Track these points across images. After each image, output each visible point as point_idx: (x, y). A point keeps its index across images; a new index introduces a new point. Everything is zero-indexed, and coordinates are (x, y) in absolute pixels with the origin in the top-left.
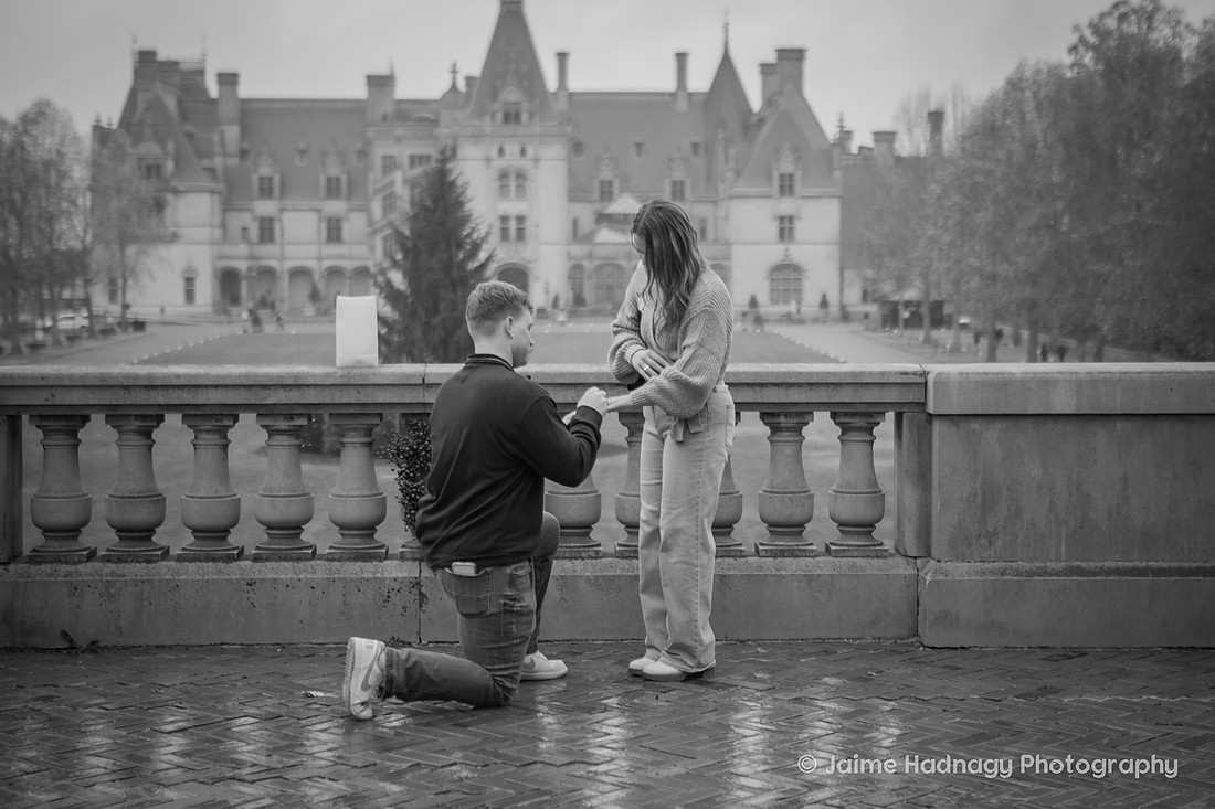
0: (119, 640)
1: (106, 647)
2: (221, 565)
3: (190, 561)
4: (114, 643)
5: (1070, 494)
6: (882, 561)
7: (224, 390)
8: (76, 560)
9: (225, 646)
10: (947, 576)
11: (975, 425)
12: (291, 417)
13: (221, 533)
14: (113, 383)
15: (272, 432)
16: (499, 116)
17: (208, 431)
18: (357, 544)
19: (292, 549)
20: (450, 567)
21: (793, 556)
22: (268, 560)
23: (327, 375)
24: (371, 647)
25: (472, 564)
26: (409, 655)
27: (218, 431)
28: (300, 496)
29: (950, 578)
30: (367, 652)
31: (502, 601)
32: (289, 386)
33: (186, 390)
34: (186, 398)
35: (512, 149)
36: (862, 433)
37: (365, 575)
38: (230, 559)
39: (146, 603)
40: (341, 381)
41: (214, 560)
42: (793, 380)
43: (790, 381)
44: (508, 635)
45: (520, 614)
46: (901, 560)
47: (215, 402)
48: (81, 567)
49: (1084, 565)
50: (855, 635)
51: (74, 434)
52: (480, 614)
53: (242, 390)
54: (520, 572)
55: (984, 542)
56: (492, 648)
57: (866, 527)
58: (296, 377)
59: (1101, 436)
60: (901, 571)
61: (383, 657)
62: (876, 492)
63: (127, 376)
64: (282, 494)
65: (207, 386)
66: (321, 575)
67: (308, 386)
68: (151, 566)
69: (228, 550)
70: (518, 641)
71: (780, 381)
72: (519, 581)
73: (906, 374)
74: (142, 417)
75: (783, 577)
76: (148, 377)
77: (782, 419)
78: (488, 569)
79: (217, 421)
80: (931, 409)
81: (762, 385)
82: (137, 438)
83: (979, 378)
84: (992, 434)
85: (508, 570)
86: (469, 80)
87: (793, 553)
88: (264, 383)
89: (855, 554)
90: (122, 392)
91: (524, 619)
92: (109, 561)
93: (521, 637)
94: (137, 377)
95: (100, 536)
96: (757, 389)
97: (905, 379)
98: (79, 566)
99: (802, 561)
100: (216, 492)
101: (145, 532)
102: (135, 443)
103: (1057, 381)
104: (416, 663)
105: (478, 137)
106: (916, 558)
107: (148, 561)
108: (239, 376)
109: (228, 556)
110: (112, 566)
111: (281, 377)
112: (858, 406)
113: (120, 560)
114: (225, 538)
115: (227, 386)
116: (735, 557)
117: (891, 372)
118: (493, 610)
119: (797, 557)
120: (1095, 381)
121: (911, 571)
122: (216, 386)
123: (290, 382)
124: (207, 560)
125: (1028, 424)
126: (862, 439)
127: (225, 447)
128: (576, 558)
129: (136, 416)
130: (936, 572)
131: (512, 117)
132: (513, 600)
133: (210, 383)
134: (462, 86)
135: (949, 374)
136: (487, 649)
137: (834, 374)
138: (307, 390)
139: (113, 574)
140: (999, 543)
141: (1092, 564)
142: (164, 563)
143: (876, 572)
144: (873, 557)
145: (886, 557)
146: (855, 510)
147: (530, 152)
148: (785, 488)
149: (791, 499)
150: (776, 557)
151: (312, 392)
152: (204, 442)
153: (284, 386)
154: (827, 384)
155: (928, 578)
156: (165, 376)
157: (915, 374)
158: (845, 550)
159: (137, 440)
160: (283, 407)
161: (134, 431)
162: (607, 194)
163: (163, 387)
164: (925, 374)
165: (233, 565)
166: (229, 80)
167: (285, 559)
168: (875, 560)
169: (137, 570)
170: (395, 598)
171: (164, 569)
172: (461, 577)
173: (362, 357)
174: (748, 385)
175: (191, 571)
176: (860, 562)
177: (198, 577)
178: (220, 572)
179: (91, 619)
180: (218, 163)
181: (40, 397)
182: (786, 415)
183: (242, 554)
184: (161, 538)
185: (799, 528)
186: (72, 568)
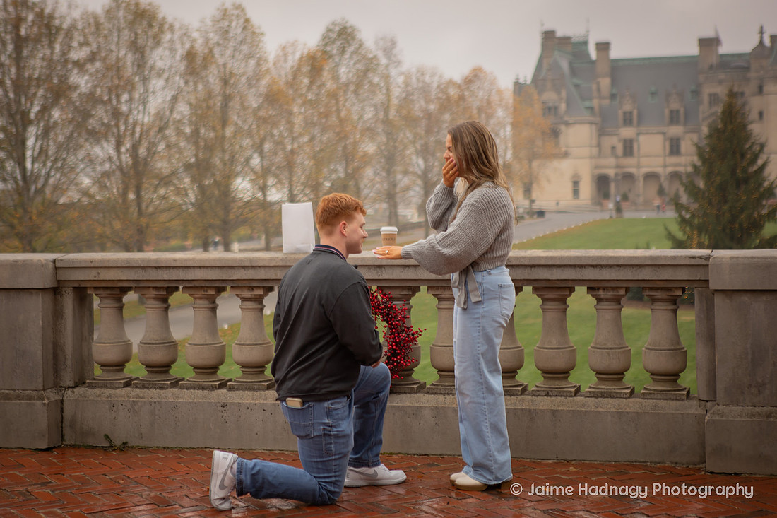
0: (141, 442)
1: (132, 447)
2: (206, 392)
3: (187, 389)
4: (138, 444)
6: (679, 403)
7: (205, 270)
8: (117, 386)
9: (207, 450)
10: (722, 416)
11: (744, 298)
12: (252, 288)
13: (212, 369)
14: (135, 265)
15: (244, 299)
17: (200, 298)
19: (255, 382)
20: (285, 401)
21: (611, 397)
22: (238, 389)
23: (271, 259)
24: (227, 459)
25: (299, 400)
26: (255, 465)
27: (207, 298)
28: (260, 344)
29: (724, 419)
30: (223, 460)
31: (322, 427)
32: (247, 267)
33: (181, 270)
34: (181, 275)
36: (665, 304)
38: (213, 388)
39: (157, 417)
40: (280, 264)
41: (203, 388)
42: (605, 263)
43: (602, 263)
44: (328, 453)
45: (337, 436)
46: (694, 403)
47: (199, 278)
48: (118, 391)
50: (657, 460)
51: (120, 300)
52: (307, 436)
53: (217, 269)
54: (337, 406)
55: (754, 390)
56: (317, 462)
57: (672, 377)
58: (251, 260)
60: (693, 411)
61: (235, 466)
62: (679, 349)
63: (143, 260)
64: (247, 343)
65: (194, 267)
67: (259, 267)
68: (162, 391)
69: (214, 381)
70: (337, 457)
71: (594, 263)
72: (334, 412)
73: (694, 257)
74: (157, 288)
75: (599, 412)
76: (157, 261)
77: (601, 292)
78: (311, 404)
79: (204, 291)
80: (713, 286)
81: (581, 266)
82: (157, 302)
83: (745, 261)
84: (759, 305)
85: (326, 404)
87: (610, 395)
88: (230, 265)
89: (659, 397)
90: (140, 271)
91: (341, 440)
92: (137, 387)
93: (339, 454)
94: (149, 261)
95: (134, 369)
96: (578, 269)
97: (693, 262)
98: (117, 391)
99: (616, 401)
100: (206, 341)
101: (164, 368)
102: (153, 306)
104: (259, 470)
106: (707, 401)
107: (161, 388)
108: (214, 260)
109: (212, 386)
110: (138, 391)
111: (241, 260)
112: (658, 282)
113: (144, 387)
114: (215, 373)
115: (207, 267)
116: (566, 396)
117: (681, 256)
118: (315, 434)
119: (614, 397)
121: (702, 412)
122: (200, 267)
123: (247, 264)
124: (199, 389)
126: (665, 308)
127: (214, 310)
128: (448, 394)
129: (153, 287)
130: (713, 414)
132: (331, 426)
133: (195, 265)
135: (722, 258)
136: (315, 462)
137: (636, 258)
138: (259, 269)
139: (137, 396)
140: (767, 392)
142: (171, 389)
143: (673, 412)
144: (673, 400)
145: (683, 400)
146: (664, 363)
148: (605, 344)
149: (608, 353)
150: (597, 397)
151: (263, 271)
152: (198, 306)
153: (244, 267)
154: (632, 266)
155: (706, 418)
156: (168, 260)
157: (701, 258)
158: (650, 393)
159: (158, 304)
160: (245, 282)
161: (154, 298)
163: (166, 267)
164: (708, 258)
165: (214, 392)
166: (603, 48)
167: (249, 389)
168: (674, 402)
169: (153, 394)
171: (171, 394)
172: (292, 409)
173: (301, 245)
174: (571, 266)
175: (186, 396)
176: (662, 403)
177: (191, 401)
178: (205, 397)
179: (123, 427)
180: (595, 103)
181: (91, 275)
182: (604, 289)
183: (223, 385)
184: (175, 371)
185: (618, 375)
186: (113, 391)
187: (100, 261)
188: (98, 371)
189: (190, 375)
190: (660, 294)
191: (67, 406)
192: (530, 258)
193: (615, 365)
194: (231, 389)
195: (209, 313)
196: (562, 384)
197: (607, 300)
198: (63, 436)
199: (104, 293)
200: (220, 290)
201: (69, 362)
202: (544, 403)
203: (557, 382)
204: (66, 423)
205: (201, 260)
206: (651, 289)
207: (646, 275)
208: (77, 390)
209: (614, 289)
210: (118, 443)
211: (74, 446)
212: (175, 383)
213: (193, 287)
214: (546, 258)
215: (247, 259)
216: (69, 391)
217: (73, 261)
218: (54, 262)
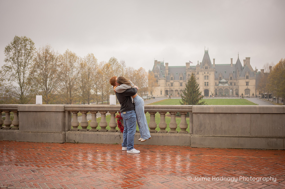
3: (90, 131)
4: (80, 142)
5: (213, 125)
9: (94, 143)
11: (199, 114)
12: (104, 112)
13: (95, 128)
15: (102, 114)
16: (205, 68)
18: (113, 130)
19: (104, 130)
23: (108, 106)
27: (94, 114)
29: (195, 137)
34: (89, 109)
35: (206, 73)
37: (113, 134)
38: (95, 131)
39: (84, 137)
41: (94, 131)
42: (172, 107)
46: (189, 134)
47: (93, 110)
48: (77, 132)
49: (215, 135)
51: (77, 114)
55: (200, 132)
57: (185, 129)
59: (218, 116)
60: (189, 136)
62: (186, 124)
63: (82, 106)
66: (107, 134)
74: (84, 112)
75: (171, 136)
76: (85, 106)
77: (172, 113)
79: (94, 112)
80: (193, 112)
81: (168, 108)
83: (199, 107)
84: (201, 116)
86: (200, 63)
87: (173, 133)
88: (99, 107)
89: (182, 133)
90: (81, 108)
92: (80, 131)
95: (80, 128)
97: (189, 107)
100: (94, 122)
101: (86, 127)
102: (83, 115)
103: (211, 108)
105: (201, 71)
106: (191, 134)
107: (85, 131)
108: (96, 106)
111: (101, 106)
113: (82, 131)
115: (95, 108)
116: (165, 133)
117: (187, 106)
120: (217, 108)
122: (93, 108)
125: (207, 114)
126: (184, 116)
127: (96, 116)
130: (193, 136)
131: (206, 68)
134: (199, 64)
135: (195, 107)
139: (80, 133)
140: (202, 132)
141: (217, 135)
143: (185, 136)
145: (187, 134)
146: (183, 127)
147: (209, 73)
148: (172, 123)
149: (173, 125)
150: (171, 133)
151: (106, 108)
153: (102, 108)
154: (178, 108)
155: (191, 137)
159: (85, 115)
160: (102, 111)
162: (221, 79)
164: (192, 107)
166: (167, 64)
167: (103, 132)
168: (185, 134)
169: (84, 132)
170: (117, 137)
171: (87, 132)
173: (113, 104)
174: (166, 108)
177: (91, 134)
178: (94, 133)
179: (77, 139)
180: (165, 75)
181: (71, 109)
182: (172, 112)
183: (98, 131)
184: (88, 128)
185: (175, 129)
186: (75, 132)
187: (73, 106)
188: (72, 128)
189: (91, 129)
190: (183, 114)
191: (66, 134)
192: (158, 106)
193: (174, 127)
194: (99, 131)
195: (95, 117)
196: (164, 131)
197: (173, 115)
198: (65, 141)
199: (74, 113)
200: (97, 112)
201: (67, 126)
202: (161, 134)
203: (163, 130)
204: (66, 138)
205: (93, 106)
206: (181, 112)
207: (180, 110)
208: (68, 131)
209: (174, 112)
210: (76, 142)
211: (68, 142)
212: (88, 130)
213: (91, 111)
214: (161, 106)
215: (103, 106)
216: (67, 132)
217: (68, 106)
218: (64, 106)
